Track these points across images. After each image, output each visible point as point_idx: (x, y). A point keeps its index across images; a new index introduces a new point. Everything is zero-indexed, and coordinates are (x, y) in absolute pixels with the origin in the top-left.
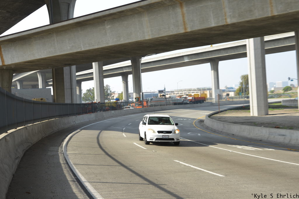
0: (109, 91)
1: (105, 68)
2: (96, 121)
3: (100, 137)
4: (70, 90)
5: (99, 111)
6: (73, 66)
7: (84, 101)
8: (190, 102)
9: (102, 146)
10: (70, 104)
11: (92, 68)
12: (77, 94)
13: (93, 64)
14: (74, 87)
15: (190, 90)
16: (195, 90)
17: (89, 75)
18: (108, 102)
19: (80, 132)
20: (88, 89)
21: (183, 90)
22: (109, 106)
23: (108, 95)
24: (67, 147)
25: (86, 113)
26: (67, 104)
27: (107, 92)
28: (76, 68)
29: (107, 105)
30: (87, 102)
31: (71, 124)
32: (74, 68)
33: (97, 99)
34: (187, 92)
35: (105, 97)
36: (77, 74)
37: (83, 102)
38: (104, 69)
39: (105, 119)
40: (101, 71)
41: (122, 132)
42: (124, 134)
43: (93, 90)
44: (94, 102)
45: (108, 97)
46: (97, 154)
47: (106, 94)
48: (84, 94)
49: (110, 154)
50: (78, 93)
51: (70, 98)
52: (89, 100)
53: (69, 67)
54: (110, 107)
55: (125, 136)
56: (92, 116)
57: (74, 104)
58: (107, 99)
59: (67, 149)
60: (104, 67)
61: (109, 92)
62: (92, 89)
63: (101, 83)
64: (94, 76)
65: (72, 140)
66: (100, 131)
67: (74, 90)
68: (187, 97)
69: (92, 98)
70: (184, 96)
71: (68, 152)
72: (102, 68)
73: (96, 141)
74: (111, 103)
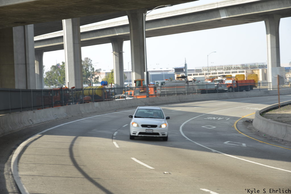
0: (90, 68)
1: (84, 28)
2: (67, 119)
3: (74, 147)
4: (25, 66)
5: (72, 102)
6: (28, 25)
7: (47, 85)
8: (229, 88)
9: (78, 162)
10: (23, 91)
11: (61, 28)
12: (36, 73)
13: (64, 21)
14: (30, 61)
15: (229, 68)
16: (238, 68)
17: (55, 40)
18: (89, 87)
19: (41, 138)
20: (55, 65)
21: (217, 68)
22: (89, 95)
23: (89, 75)
24: (19, 164)
25: (51, 106)
26: (18, 91)
27: (87, 70)
28: (35, 28)
29: (86, 92)
30: (52, 87)
31: (25, 125)
32: (30, 28)
33: (69, 83)
34: (224, 72)
35: (82, 79)
36: (36, 38)
37: (46, 87)
38: (81, 31)
39: (82, 116)
40: (76, 34)
41: (112, 139)
42: (116, 143)
43: (63, 67)
44: (64, 86)
45: (89, 79)
46: (70, 176)
47: (85, 74)
48: (46, 73)
49: (91, 176)
50: (37, 71)
51: (24, 79)
52: (55, 83)
53: (22, 27)
54: (91, 96)
55: (117, 146)
56: (61, 111)
57: (30, 91)
58: (86, 82)
59: (18, 167)
60: (81, 27)
61: (90, 70)
62: (61, 64)
63: (77, 55)
64: (65, 42)
65: (26, 152)
66: (74, 137)
67: (31, 67)
68: (224, 79)
69: (60, 80)
70: (219, 78)
71: (20, 173)
72: (79, 29)
73: (67, 153)
74: (93, 89)
